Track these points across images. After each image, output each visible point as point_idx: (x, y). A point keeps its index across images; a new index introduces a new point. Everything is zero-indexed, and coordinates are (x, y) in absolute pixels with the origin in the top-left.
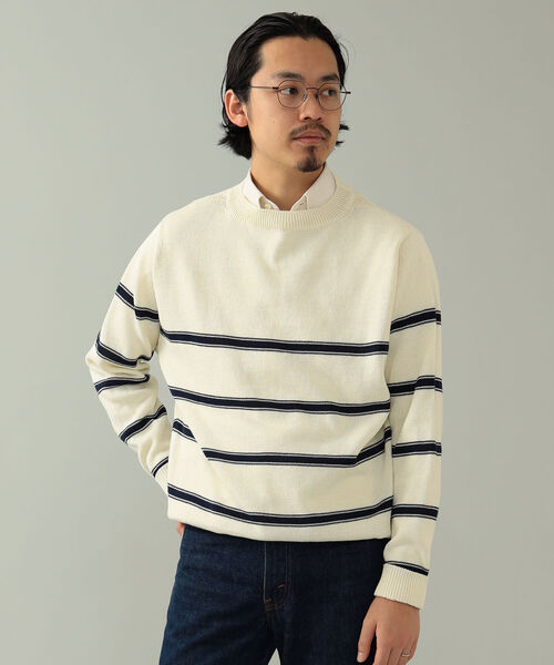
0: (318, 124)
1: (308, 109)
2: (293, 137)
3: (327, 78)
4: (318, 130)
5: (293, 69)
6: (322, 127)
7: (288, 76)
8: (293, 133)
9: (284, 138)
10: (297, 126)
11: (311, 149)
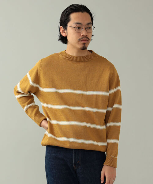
0: (86, 37)
1: (83, 33)
2: (79, 40)
3: (88, 24)
4: (86, 39)
5: (79, 22)
6: (87, 38)
7: (78, 23)
8: (79, 39)
9: (77, 41)
10: (80, 37)
11: (84, 44)
